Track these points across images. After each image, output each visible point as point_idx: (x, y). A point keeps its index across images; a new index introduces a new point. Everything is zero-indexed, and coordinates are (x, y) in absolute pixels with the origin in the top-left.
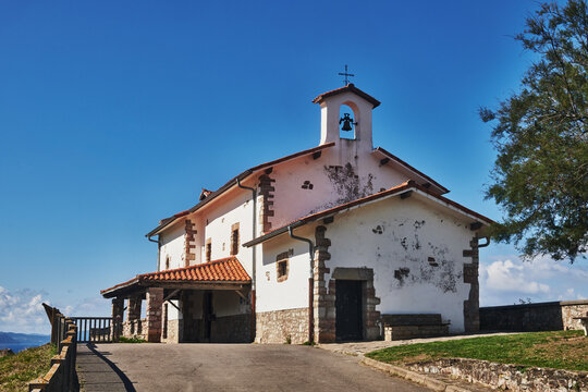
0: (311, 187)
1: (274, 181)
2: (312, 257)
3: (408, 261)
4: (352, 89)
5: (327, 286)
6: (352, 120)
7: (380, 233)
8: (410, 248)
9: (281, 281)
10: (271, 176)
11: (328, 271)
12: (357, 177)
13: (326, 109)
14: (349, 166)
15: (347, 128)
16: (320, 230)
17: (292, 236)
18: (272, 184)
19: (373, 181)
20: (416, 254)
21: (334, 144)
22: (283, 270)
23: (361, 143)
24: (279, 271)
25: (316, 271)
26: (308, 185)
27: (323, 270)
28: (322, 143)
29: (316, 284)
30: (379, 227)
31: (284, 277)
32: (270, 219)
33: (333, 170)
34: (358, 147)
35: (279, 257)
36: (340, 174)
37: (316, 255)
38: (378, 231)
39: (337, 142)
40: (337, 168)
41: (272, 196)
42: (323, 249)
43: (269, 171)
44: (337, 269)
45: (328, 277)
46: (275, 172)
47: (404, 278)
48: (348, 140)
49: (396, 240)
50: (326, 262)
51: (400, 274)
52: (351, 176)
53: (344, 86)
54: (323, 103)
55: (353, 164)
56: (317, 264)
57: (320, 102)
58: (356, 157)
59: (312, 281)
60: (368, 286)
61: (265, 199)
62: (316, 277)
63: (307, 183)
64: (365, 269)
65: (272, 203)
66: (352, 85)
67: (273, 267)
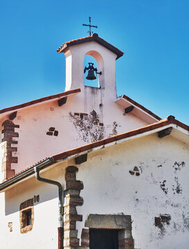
0: (56, 133)
1: (18, 126)
2: (62, 202)
3: (169, 207)
4: (95, 39)
5: (79, 236)
6: (96, 70)
7: (138, 174)
8: (170, 192)
9: (25, 232)
10: (15, 122)
11: (80, 218)
12: (102, 125)
13: (71, 56)
14: (94, 113)
15: (91, 77)
16: (71, 171)
17: (39, 178)
18: (16, 130)
19: (117, 129)
20: (177, 199)
21: (79, 90)
22: (27, 219)
23: (105, 92)
24: (23, 221)
25: (66, 218)
26: (53, 132)
27: (75, 217)
28: (68, 89)
29: (67, 234)
30: (136, 169)
31: (27, 227)
32: (13, 166)
33: (78, 117)
34: (102, 95)
35: (23, 205)
36: (85, 122)
37: (67, 200)
38: (135, 172)
39: (82, 89)
40: (82, 115)
41: (16, 142)
42: (75, 193)
43: (13, 116)
44: (91, 217)
45: (80, 226)
46: (19, 118)
47: (165, 225)
48: (93, 88)
49: (155, 182)
50: (78, 208)
51: (161, 221)
52: (96, 123)
53: (88, 36)
54: (68, 52)
55: (98, 112)
56: (67, 210)
57: (64, 51)
58: (101, 105)
59: (61, 231)
60: (126, 236)
61: (9, 145)
62: (67, 226)
63: (52, 129)
64: (122, 216)
65: (16, 149)
66: (96, 35)
67: (17, 217)
